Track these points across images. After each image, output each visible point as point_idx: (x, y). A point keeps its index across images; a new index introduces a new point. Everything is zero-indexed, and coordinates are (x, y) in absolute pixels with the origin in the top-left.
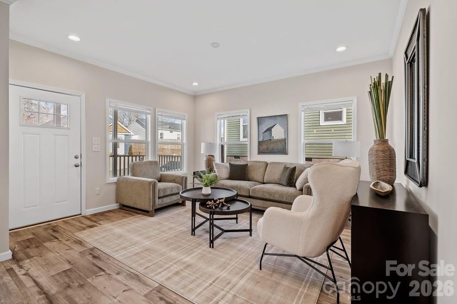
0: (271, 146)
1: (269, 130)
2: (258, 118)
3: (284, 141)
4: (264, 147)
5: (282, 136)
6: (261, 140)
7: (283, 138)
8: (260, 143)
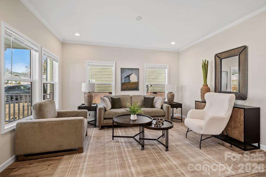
0: (129, 86)
1: (129, 76)
2: (121, 69)
3: (137, 84)
4: (125, 86)
5: (136, 81)
6: (123, 82)
7: (137, 81)
8: (122, 84)
